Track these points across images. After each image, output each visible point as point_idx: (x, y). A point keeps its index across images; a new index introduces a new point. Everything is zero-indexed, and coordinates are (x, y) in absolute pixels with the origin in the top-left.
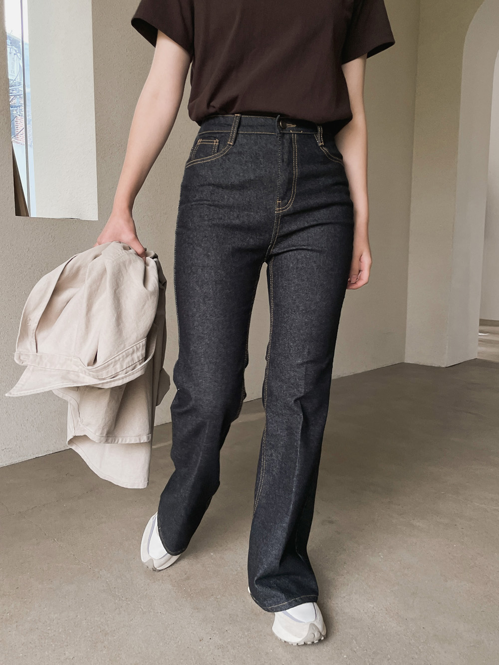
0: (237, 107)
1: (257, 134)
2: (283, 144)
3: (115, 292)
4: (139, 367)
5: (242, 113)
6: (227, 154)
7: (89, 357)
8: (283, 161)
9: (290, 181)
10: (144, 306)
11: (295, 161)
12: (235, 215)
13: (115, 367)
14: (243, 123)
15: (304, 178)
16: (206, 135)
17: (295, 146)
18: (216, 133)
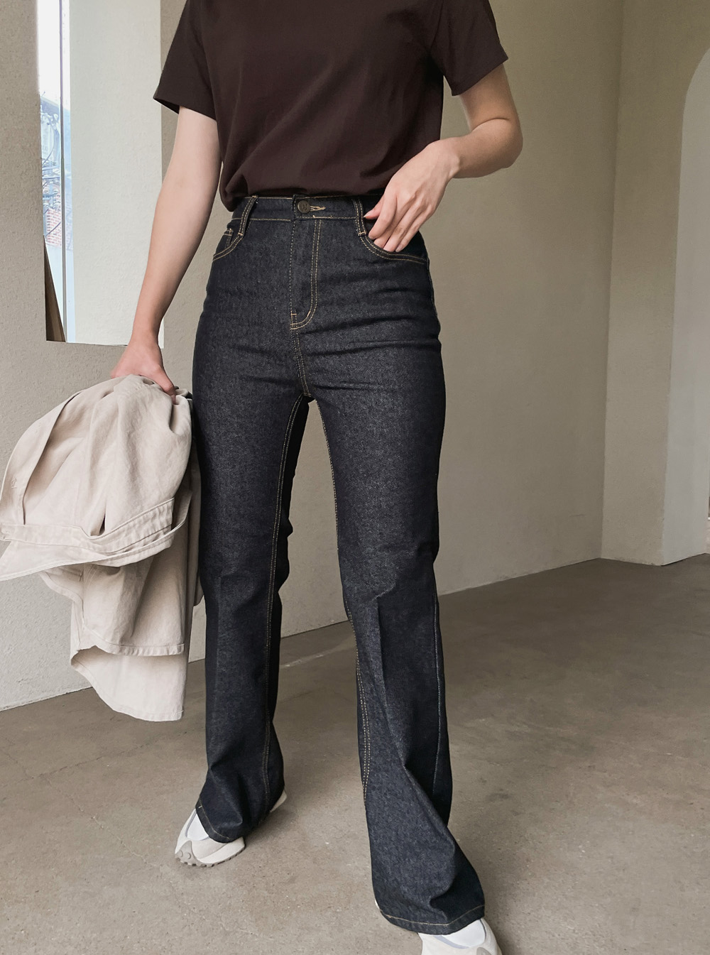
1: (270, 222)
2: (298, 234)
3: (129, 436)
4: (163, 536)
6: (236, 249)
7: (94, 523)
8: (296, 258)
9: (305, 287)
10: (169, 454)
11: (315, 257)
13: (128, 536)
14: (257, 207)
15: (327, 281)
17: (318, 237)
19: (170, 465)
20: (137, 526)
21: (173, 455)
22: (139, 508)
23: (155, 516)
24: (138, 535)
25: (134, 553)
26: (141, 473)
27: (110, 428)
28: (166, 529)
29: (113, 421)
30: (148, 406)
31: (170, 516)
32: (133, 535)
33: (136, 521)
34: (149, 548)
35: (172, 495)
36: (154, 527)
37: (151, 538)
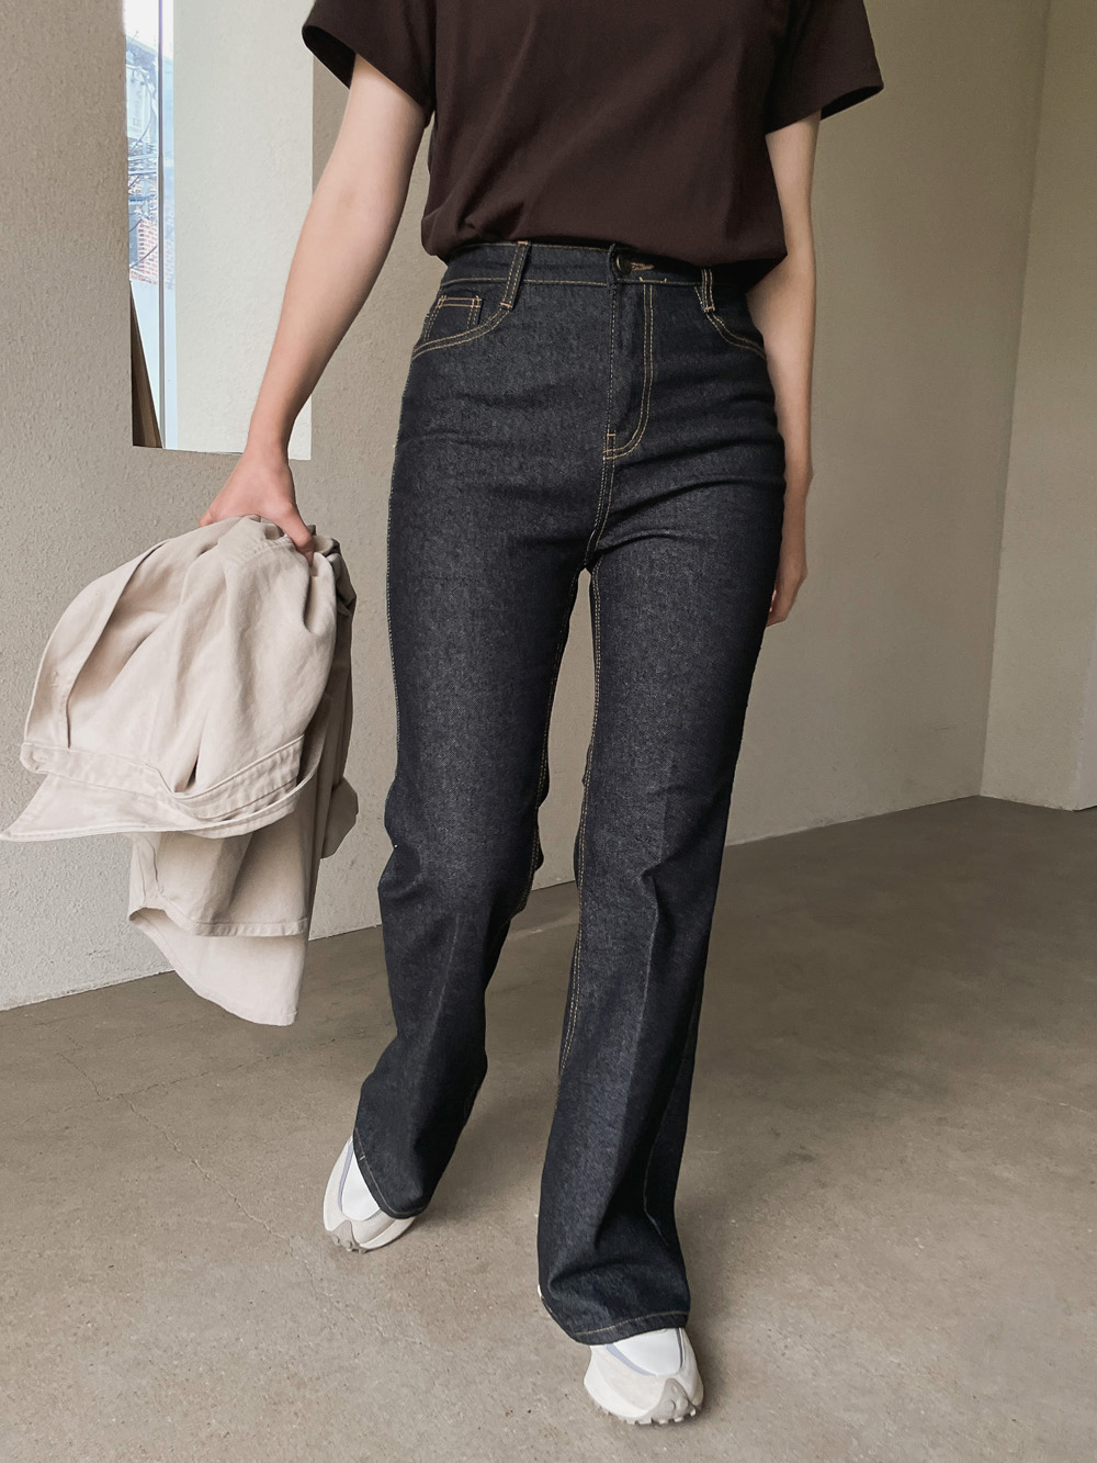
0: (522, 225)
1: (564, 285)
2: (622, 306)
3: (242, 635)
4: (284, 797)
5: (532, 240)
6: (498, 330)
7: (178, 771)
8: (621, 346)
9: (635, 392)
10: (302, 667)
11: (648, 344)
12: (515, 464)
13: (233, 797)
14: (535, 260)
15: (668, 383)
16: (455, 288)
17: (650, 312)
18: (475, 282)
19: (302, 684)
20: (247, 782)
21: (308, 667)
22: (251, 753)
23: (273, 767)
24: (247, 797)
25: (240, 823)
26: (257, 696)
27: (210, 612)
28: (289, 785)
29: (214, 601)
30: (271, 581)
31: (297, 764)
32: (240, 796)
33: (246, 775)
34: (263, 815)
35: (303, 728)
36: (272, 783)
37: (266, 800)
